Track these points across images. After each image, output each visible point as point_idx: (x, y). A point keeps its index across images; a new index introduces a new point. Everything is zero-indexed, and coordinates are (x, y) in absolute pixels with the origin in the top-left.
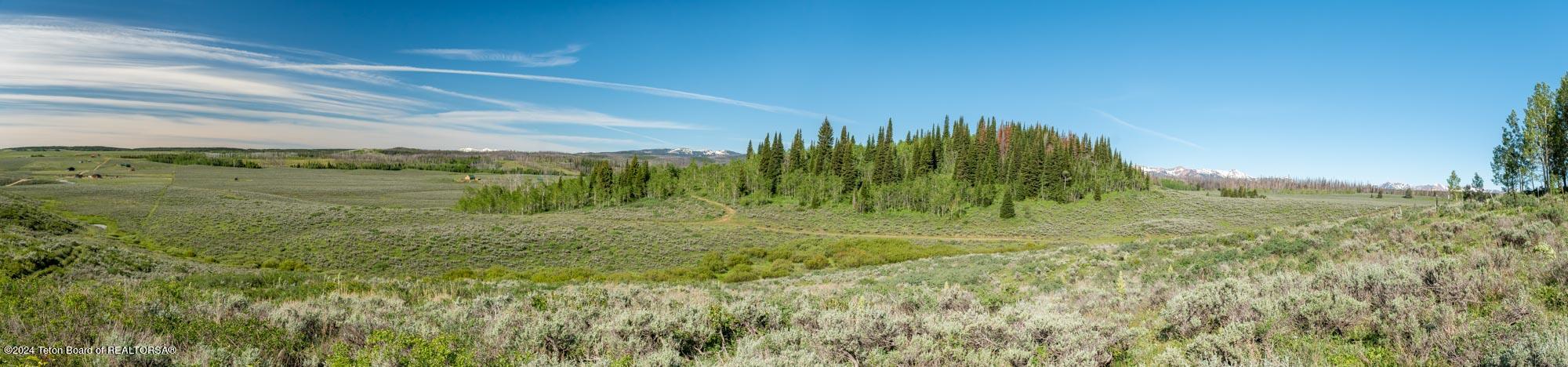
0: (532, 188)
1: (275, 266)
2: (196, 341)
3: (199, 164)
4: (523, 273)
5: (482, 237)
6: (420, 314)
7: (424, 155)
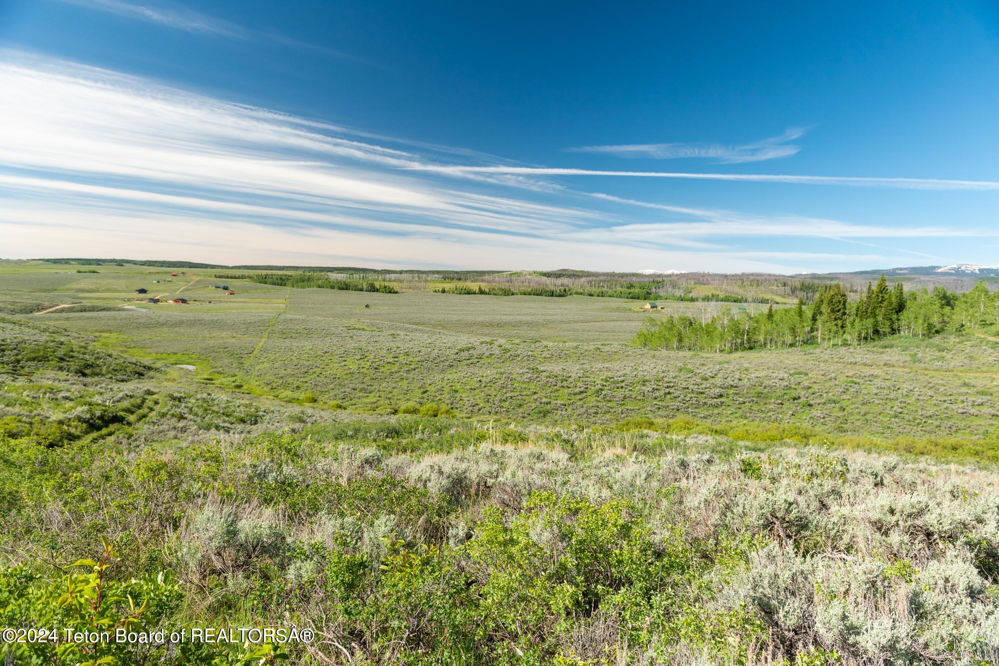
0: (732, 319)
1: (415, 411)
2: (317, 510)
3: (320, 287)
4: (718, 427)
5: (666, 379)
6: (587, 472)
7: (594, 278)
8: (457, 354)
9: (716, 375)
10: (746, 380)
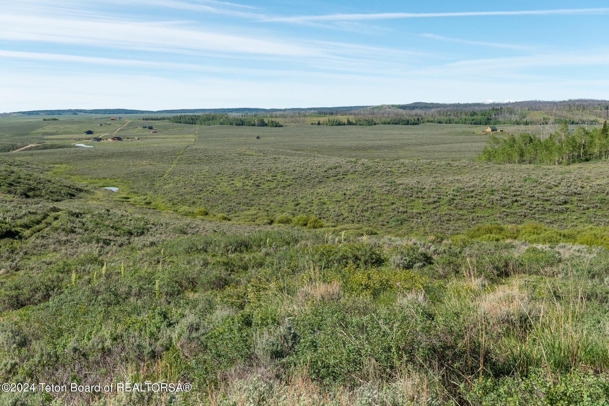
1: (288, 221)
7: (443, 109)
8: (326, 171)
9: (559, 183)
10: (588, 187)
